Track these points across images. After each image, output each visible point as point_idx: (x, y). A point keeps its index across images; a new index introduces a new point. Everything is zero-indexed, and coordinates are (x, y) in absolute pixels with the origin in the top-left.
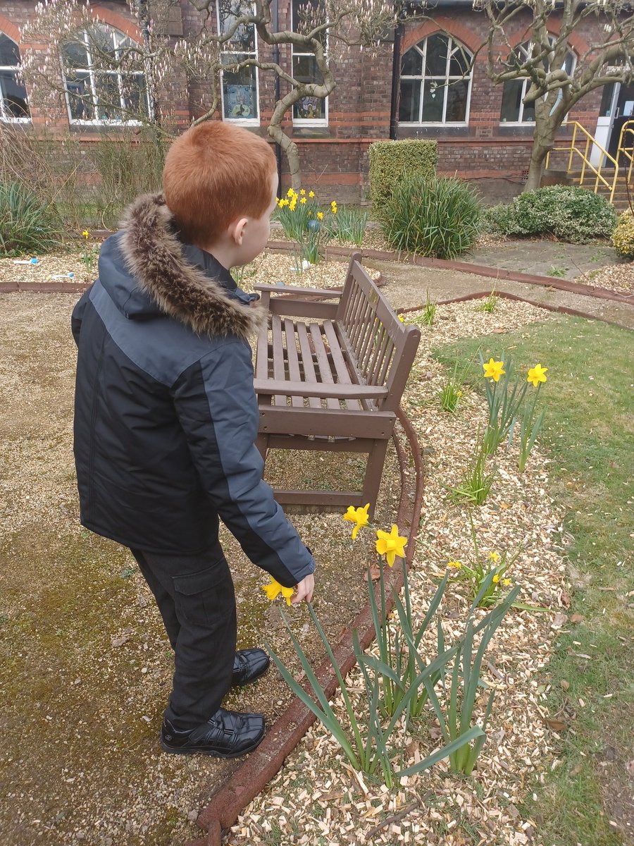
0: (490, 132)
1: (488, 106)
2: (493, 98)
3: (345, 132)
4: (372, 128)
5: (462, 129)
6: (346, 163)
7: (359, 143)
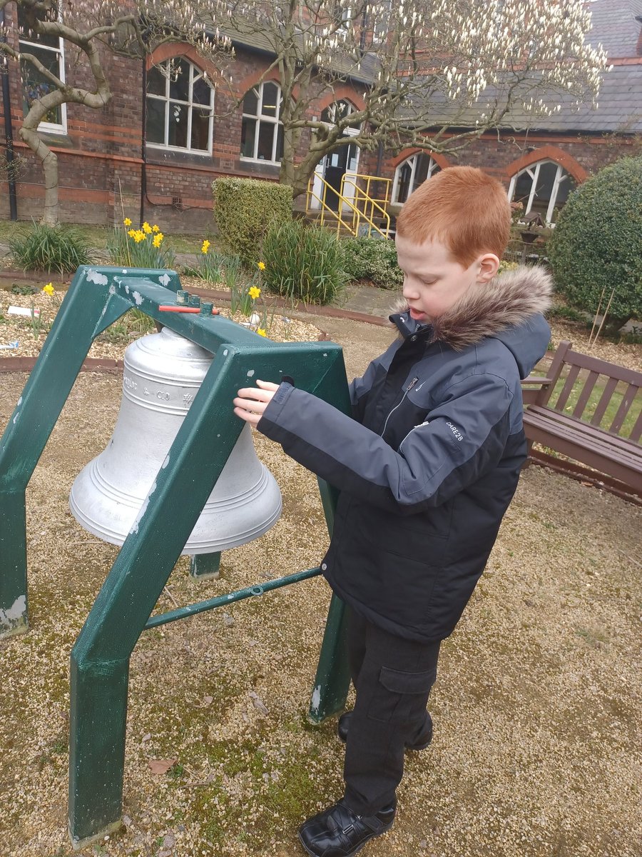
0: (231, 165)
1: (230, 139)
2: (233, 132)
3: (90, 144)
4: (123, 145)
5: (207, 158)
6: (91, 178)
7: (106, 159)
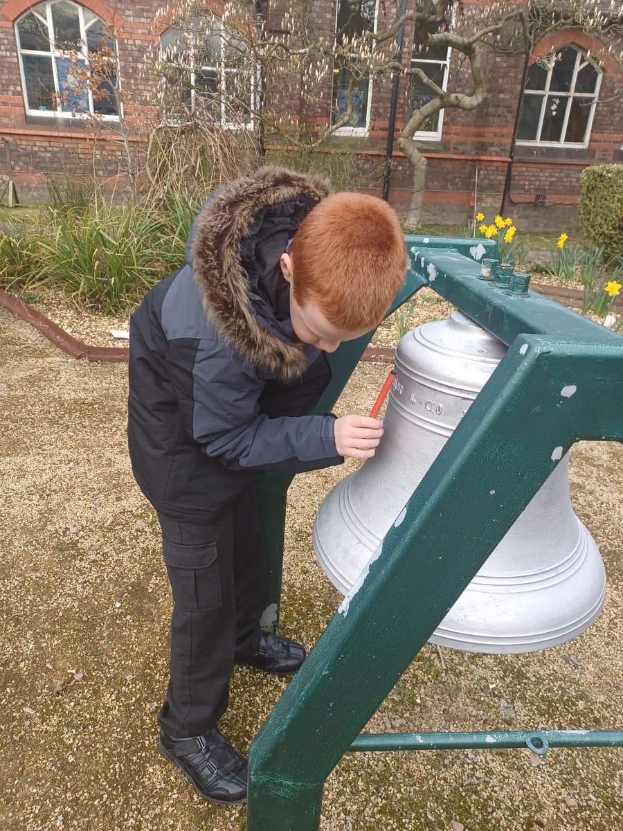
0: (609, 155)
1: (612, 127)
2: (617, 119)
3: (460, 147)
4: (492, 145)
5: (581, 151)
6: (457, 180)
7: (473, 161)
